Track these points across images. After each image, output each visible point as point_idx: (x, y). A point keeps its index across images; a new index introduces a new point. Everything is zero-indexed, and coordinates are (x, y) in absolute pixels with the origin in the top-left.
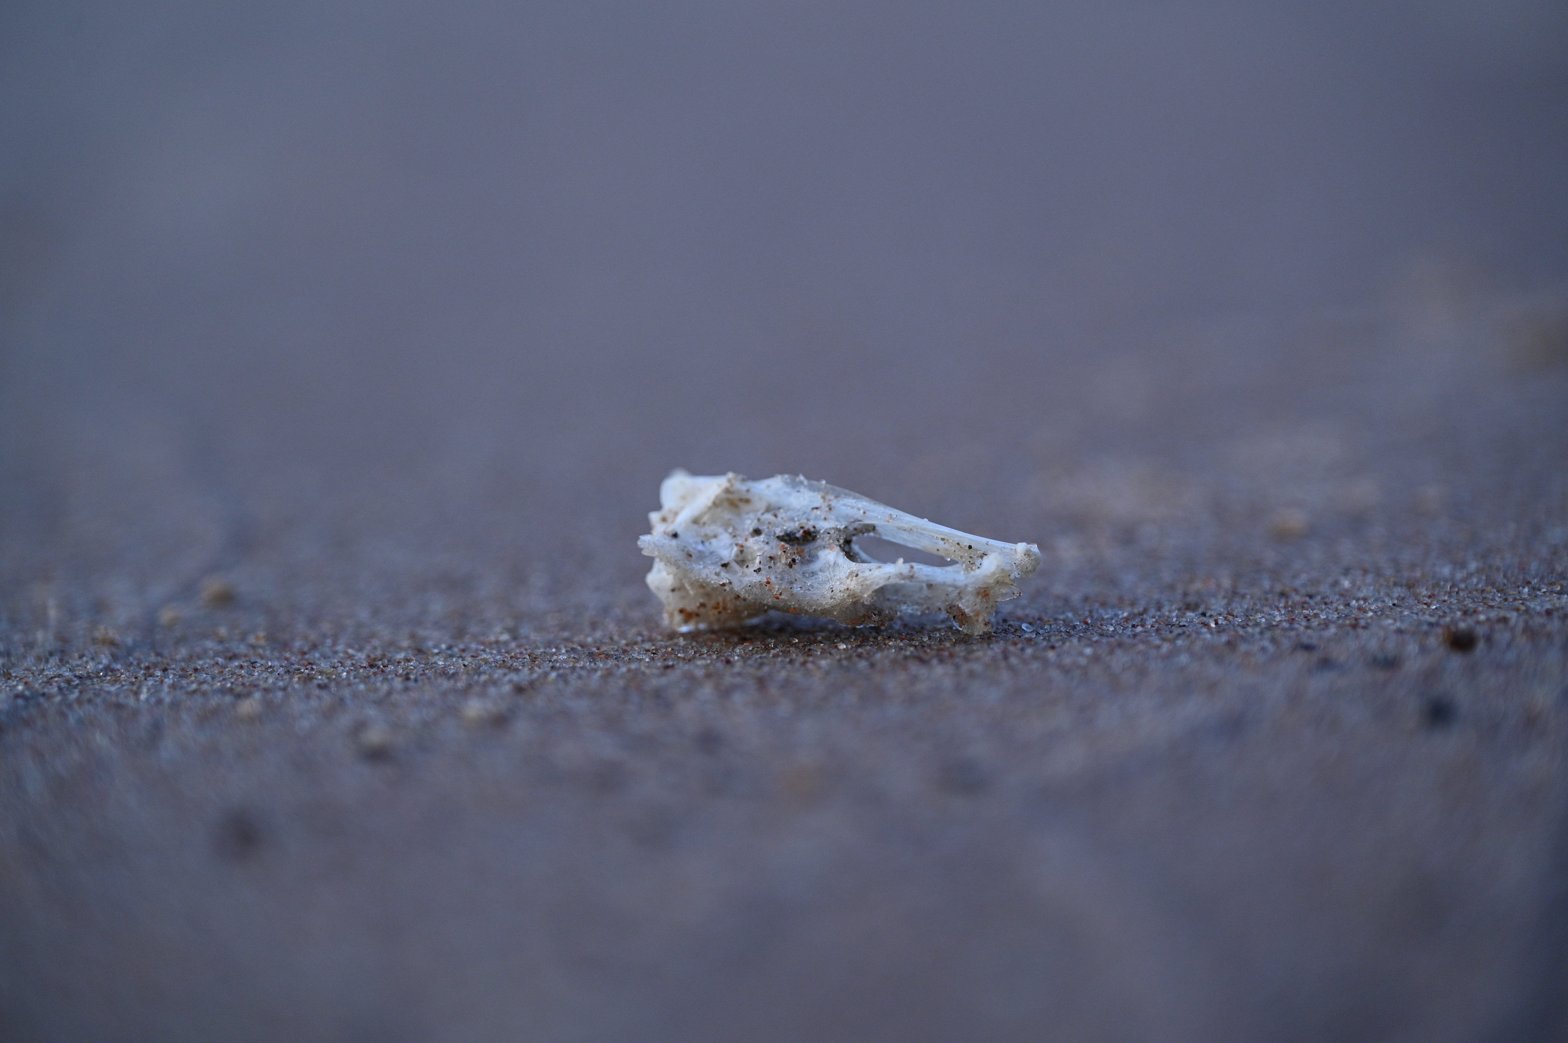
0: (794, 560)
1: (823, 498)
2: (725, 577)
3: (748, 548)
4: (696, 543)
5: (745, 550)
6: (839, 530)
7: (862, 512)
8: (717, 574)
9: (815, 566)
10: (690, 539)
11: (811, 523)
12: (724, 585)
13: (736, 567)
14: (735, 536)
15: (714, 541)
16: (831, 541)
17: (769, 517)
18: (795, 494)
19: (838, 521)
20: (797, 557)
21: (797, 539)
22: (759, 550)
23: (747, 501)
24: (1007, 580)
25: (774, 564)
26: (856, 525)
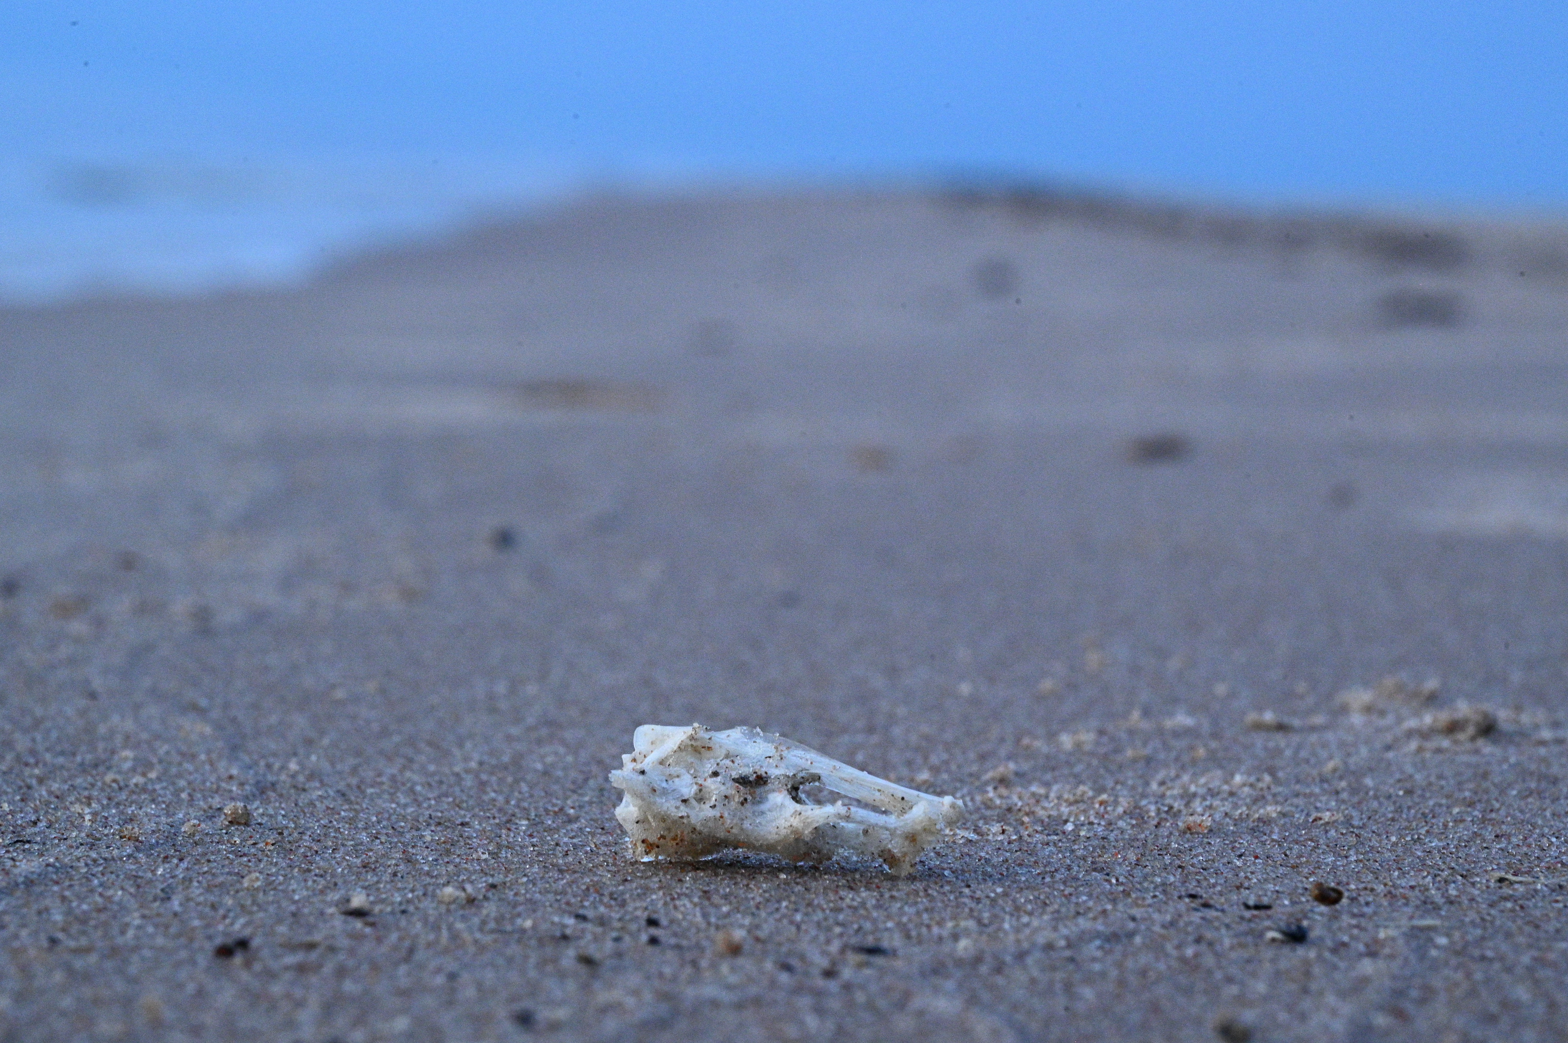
0: (746, 799)
1: (776, 748)
2: (683, 811)
3: (705, 787)
4: (661, 781)
5: (704, 790)
6: (788, 777)
7: (809, 762)
8: (677, 808)
9: (764, 807)
10: (656, 778)
11: (764, 769)
12: (682, 817)
13: (694, 802)
14: (695, 777)
15: (676, 780)
16: (780, 785)
17: (727, 762)
18: (751, 744)
19: (788, 769)
20: (749, 798)
21: (750, 782)
22: (716, 789)
23: (709, 748)
24: (933, 829)
25: (728, 802)
26: (803, 774)
